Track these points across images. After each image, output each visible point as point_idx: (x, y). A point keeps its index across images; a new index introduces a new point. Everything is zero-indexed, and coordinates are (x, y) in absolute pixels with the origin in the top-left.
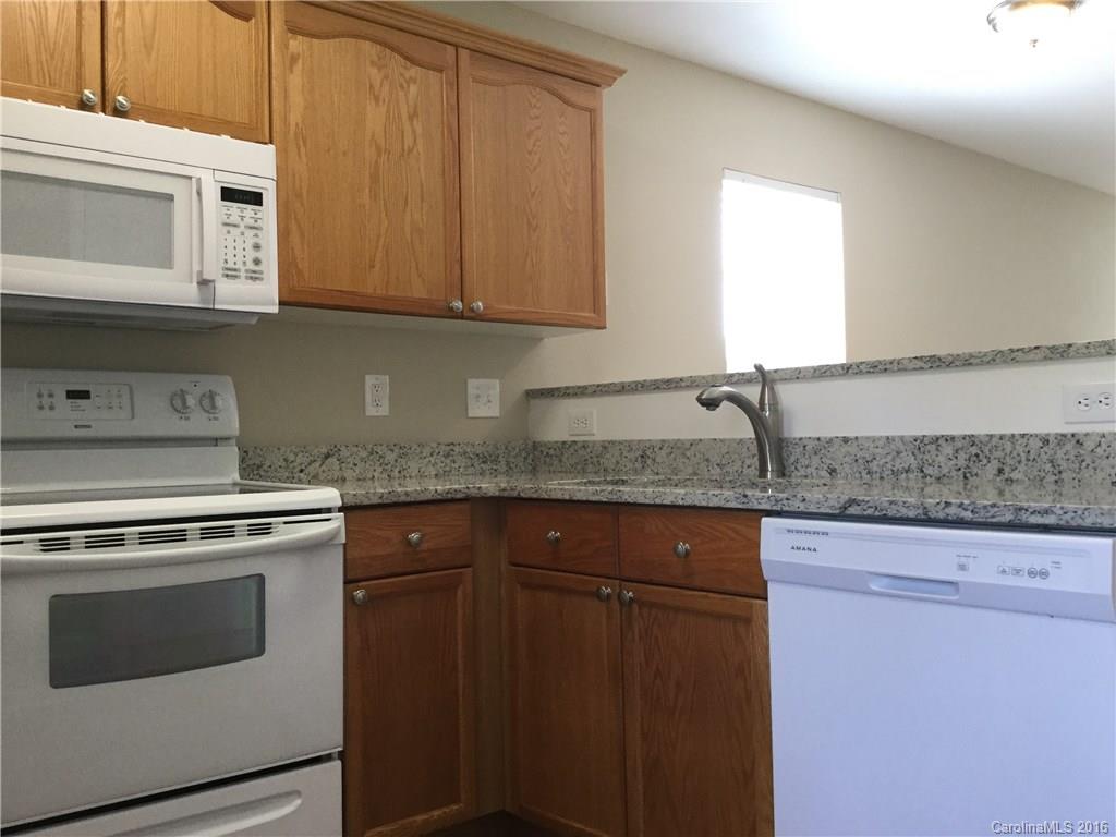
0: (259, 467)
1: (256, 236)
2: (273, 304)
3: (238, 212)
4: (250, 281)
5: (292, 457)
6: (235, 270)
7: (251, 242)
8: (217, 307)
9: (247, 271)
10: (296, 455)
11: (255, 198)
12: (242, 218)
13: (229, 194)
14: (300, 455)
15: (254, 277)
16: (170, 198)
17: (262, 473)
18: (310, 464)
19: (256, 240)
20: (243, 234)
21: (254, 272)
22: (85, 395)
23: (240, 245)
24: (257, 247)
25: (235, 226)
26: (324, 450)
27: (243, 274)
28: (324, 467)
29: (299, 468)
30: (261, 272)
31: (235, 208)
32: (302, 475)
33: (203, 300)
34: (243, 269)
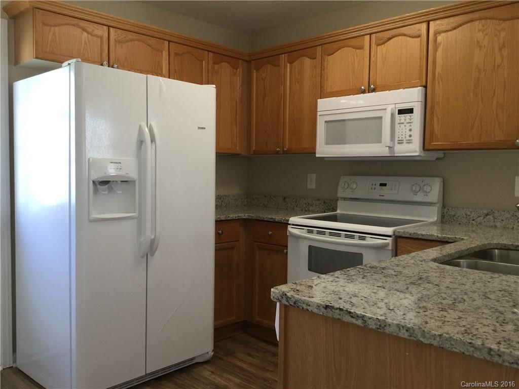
0: (454, 216)
1: (410, 126)
2: (417, 152)
3: (404, 118)
4: (407, 144)
5: (469, 213)
6: (402, 140)
7: (408, 127)
8: (395, 155)
9: (406, 140)
10: (471, 212)
11: (410, 111)
12: (405, 120)
13: (401, 112)
14: (473, 213)
15: (409, 142)
16: (381, 118)
17: (455, 219)
18: (478, 218)
19: (410, 127)
20: (405, 126)
21: (409, 140)
22: (385, 185)
23: (404, 131)
24: (410, 130)
25: (403, 123)
26: (485, 212)
27: (405, 142)
28: (485, 220)
29: (472, 219)
30: (412, 140)
31: (402, 116)
32: (473, 222)
33: (390, 153)
34: (405, 140)
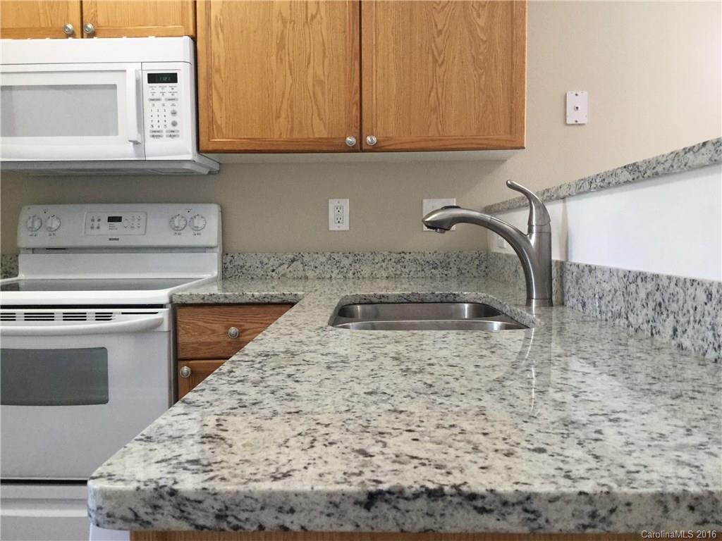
0: (242, 267)
1: (173, 105)
2: (188, 153)
3: (160, 90)
4: (170, 138)
5: (266, 260)
6: (158, 132)
7: (169, 109)
8: (147, 159)
9: (167, 131)
10: (269, 259)
11: (172, 78)
12: (163, 93)
13: (153, 78)
14: (273, 259)
15: (173, 135)
16: (114, 87)
17: (244, 271)
18: (279, 266)
19: (173, 108)
20: (164, 105)
21: (173, 131)
22: (119, 219)
23: (162, 113)
24: (174, 113)
25: (159, 100)
26: (291, 256)
27: (164, 134)
28: (290, 269)
29: (272, 268)
30: (178, 131)
31: (157, 87)
32: (274, 274)
33: (138, 155)
34: (164, 130)
